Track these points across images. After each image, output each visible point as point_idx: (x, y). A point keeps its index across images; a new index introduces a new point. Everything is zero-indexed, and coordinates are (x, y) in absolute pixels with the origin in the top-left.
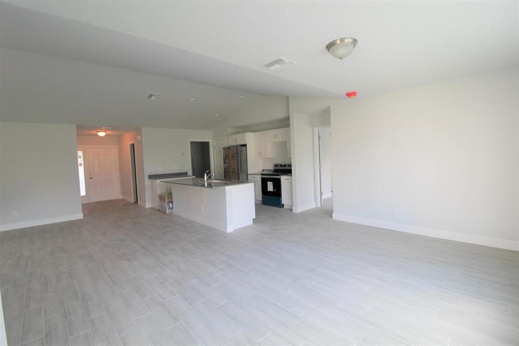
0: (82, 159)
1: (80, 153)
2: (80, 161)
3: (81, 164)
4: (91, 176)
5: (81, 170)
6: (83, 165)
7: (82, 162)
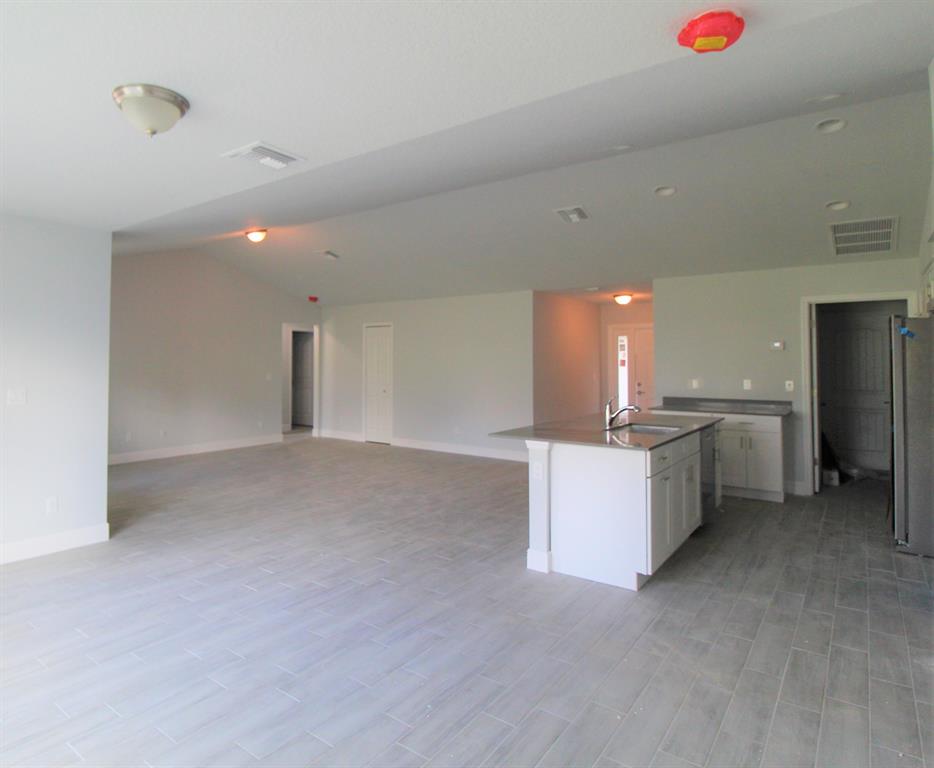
0: (626, 352)
1: (623, 340)
2: (623, 355)
3: (623, 363)
4: (642, 389)
5: (623, 373)
6: (626, 364)
7: (626, 359)
